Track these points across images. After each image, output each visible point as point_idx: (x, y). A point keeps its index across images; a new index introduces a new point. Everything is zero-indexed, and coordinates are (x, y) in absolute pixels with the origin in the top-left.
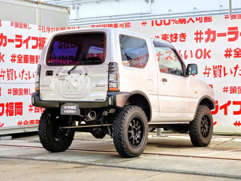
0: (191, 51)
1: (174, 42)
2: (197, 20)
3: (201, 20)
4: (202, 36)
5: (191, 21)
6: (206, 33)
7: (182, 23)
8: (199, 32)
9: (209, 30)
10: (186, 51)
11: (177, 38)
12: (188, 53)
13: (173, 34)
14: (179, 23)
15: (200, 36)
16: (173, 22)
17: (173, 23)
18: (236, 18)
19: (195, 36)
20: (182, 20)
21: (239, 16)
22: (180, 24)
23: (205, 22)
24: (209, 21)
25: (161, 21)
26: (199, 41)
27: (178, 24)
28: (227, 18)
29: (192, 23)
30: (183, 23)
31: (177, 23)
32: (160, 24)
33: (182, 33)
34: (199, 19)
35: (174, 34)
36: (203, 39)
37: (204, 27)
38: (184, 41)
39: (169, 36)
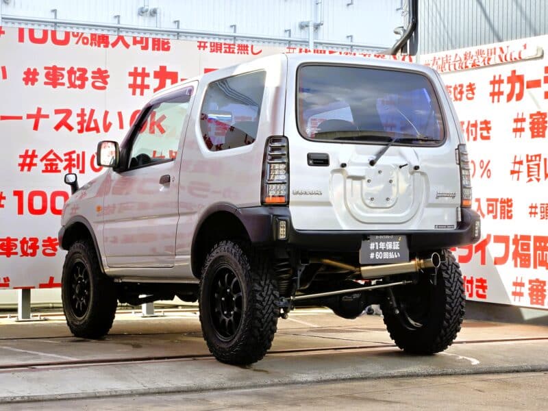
0: (120, 114)
1: (77, 89)
2: (135, 42)
3: (144, 45)
4: (147, 81)
5: (120, 43)
6: (157, 75)
7: (99, 46)
8: (140, 70)
9: (163, 68)
10: (106, 113)
11: (87, 79)
12: (113, 119)
13: (76, 69)
14: (91, 44)
15: (143, 81)
16: (77, 39)
17: (77, 43)
18: (221, 49)
19: (131, 80)
20: (99, 37)
21: (227, 46)
22: (95, 48)
23: (153, 49)
24: (164, 49)
25: (45, 32)
26: (138, 91)
27: (89, 45)
28: (202, 49)
29: (124, 47)
30: (102, 45)
31: (87, 44)
32: (43, 40)
33: (99, 69)
34: (141, 42)
35: (79, 70)
36: (148, 87)
37: (152, 61)
38: (103, 88)
39: (65, 73)
